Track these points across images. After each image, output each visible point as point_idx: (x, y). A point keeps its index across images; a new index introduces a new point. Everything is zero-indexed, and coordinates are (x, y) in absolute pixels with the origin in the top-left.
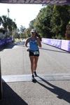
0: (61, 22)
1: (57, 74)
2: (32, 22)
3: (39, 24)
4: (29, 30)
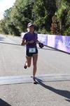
1: (46, 75)
3: (18, 15)
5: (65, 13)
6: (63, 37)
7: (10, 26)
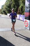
0: (16, 7)
2: (3, 6)
3: (6, 7)
4: (1, 10)
5: (22, 7)
6: (22, 15)
7: (3, 11)
